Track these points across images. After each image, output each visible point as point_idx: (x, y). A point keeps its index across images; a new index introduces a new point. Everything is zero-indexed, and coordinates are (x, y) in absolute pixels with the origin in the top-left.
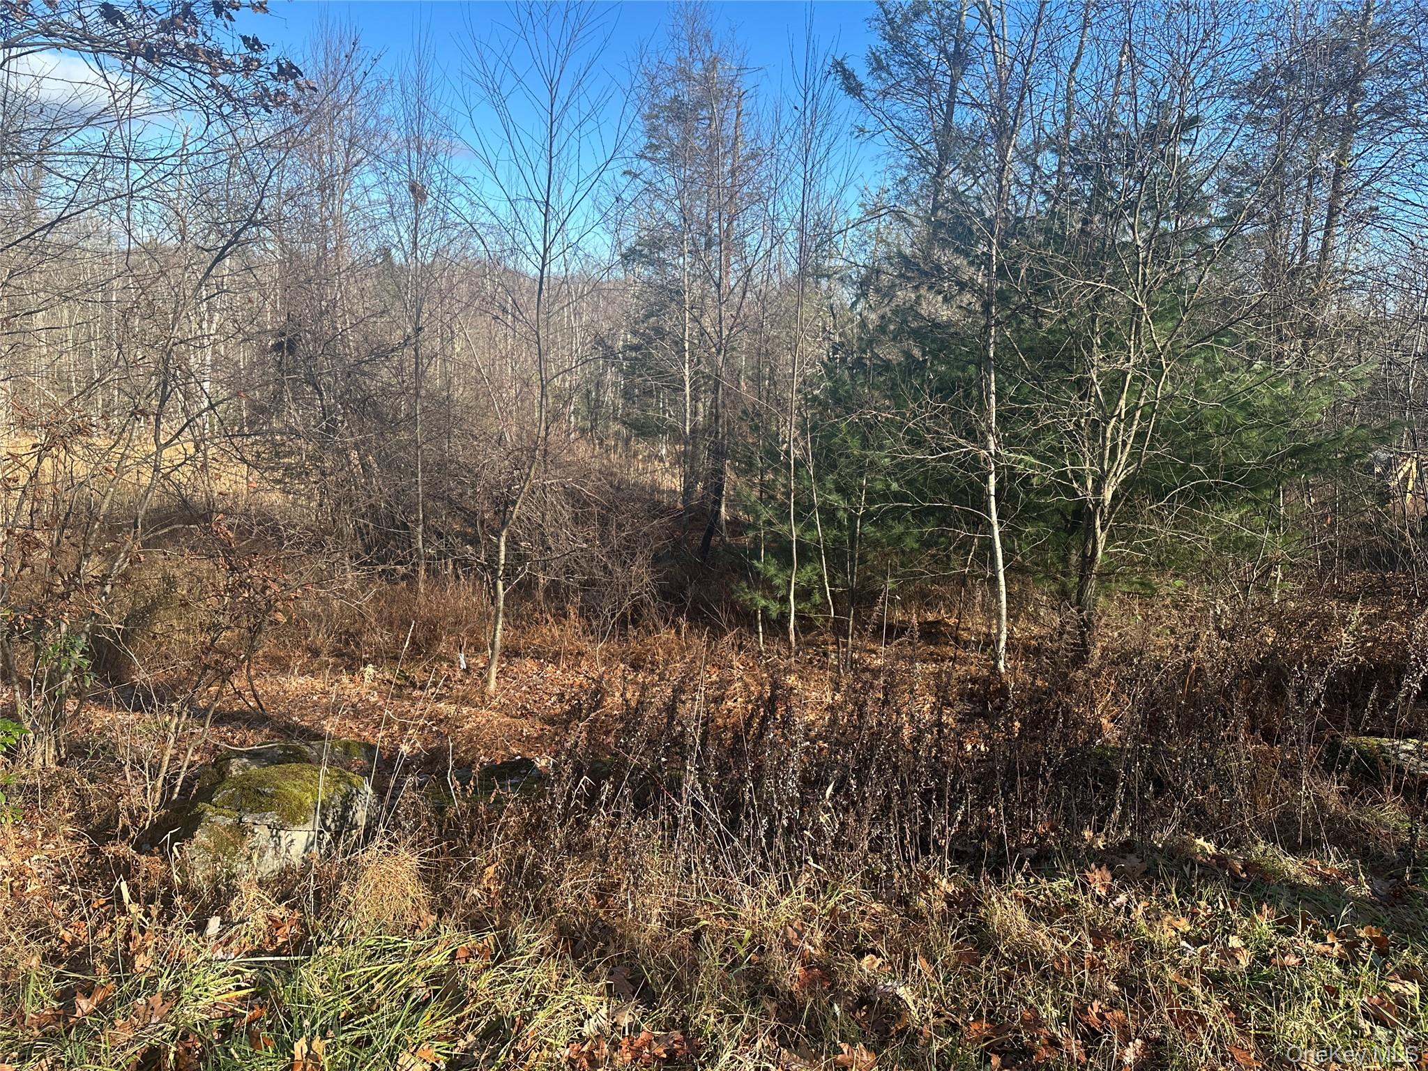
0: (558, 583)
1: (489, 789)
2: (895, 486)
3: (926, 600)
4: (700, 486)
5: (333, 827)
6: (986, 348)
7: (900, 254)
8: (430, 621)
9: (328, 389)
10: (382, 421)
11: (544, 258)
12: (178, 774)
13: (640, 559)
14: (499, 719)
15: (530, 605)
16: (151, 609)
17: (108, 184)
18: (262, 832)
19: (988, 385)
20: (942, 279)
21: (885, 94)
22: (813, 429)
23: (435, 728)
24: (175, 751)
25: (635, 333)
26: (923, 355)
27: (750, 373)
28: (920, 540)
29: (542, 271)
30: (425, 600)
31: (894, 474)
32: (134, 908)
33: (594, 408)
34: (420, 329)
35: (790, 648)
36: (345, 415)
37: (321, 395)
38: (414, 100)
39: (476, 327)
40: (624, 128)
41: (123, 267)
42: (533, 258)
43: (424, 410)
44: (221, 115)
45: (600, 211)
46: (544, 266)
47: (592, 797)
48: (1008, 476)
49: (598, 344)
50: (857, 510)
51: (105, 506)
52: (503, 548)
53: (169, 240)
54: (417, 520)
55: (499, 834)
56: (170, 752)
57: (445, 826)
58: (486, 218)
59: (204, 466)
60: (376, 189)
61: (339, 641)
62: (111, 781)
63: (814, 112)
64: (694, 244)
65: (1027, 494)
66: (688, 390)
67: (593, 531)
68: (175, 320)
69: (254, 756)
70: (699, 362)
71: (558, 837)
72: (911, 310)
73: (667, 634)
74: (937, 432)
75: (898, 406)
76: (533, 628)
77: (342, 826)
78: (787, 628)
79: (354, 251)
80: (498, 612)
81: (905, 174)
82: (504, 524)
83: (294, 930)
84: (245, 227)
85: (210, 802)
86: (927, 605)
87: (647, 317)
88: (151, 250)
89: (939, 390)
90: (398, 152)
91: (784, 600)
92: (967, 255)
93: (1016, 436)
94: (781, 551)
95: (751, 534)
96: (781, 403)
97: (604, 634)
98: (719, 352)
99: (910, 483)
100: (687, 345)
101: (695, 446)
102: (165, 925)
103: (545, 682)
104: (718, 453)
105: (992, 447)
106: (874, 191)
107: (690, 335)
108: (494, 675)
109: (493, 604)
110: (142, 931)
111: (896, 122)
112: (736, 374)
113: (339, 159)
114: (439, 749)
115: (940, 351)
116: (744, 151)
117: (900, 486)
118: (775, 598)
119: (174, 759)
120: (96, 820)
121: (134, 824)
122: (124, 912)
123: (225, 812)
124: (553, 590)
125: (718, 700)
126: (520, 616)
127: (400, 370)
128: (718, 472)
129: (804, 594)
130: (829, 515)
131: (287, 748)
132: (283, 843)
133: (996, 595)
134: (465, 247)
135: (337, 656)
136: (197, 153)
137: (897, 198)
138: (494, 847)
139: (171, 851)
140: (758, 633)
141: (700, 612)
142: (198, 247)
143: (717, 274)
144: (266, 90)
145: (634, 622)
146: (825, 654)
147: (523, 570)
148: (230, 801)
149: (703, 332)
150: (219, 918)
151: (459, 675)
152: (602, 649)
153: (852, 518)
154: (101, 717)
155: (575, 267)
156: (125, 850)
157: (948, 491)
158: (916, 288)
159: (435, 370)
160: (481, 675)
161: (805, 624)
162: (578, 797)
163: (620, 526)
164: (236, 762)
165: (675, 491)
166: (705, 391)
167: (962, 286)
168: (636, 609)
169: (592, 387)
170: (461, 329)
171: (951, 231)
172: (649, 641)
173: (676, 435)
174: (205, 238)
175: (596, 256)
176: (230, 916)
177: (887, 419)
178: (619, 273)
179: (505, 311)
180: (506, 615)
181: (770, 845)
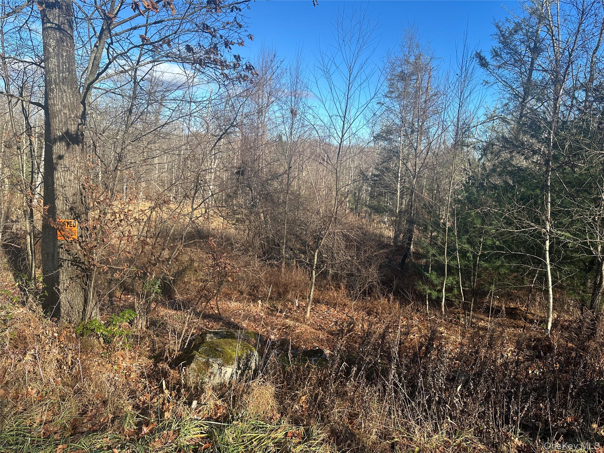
0: (338, 274)
1: (305, 361)
2: (497, 243)
3: (510, 297)
4: (402, 235)
5: (242, 368)
6: (546, 181)
7: (503, 137)
8: (285, 284)
9: (255, 190)
10: (274, 203)
11: (341, 139)
12: (187, 338)
13: (373, 267)
14: (310, 329)
15: (325, 282)
16: (184, 270)
17: (183, 111)
18: (216, 366)
19: (547, 198)
20: (524, 149)
21: (499, 67)
22: (457, 214)
23: (284, 330)
24: (187, 328)
25: (377, 169)
26: (513, 183)
27: (428, 187)
28: (509, 268)
29: (340, 145)
30: (284, 276)
31: (497, 237)
32: (166, 391)
33: (357, 200)
34: (291, 167)
35: (442, 315)
36: (260, 200)
37: (252, 192)
38: (294, 77)
39: (312, 166)
40: (379, 85)
41: (186, 141)
42: (337, 139)
43: (290, 199)
44: (224, 85)
45: (366, 119)
46: (341, 142)
47: (348, 372)
48: (556, 242)
49: (361, 174)
50: (478, 253)
51: (172, 231)
52: (316, 257)
53: (203, 131)
54: (283, 243)
55: (308, 383)
56: (186, 328)
57: (286, 375)
58: (319, 123)
59: (208, 218)
60: (278, 112)
61: (251, 289)
62: (164, 337)
63: (466, 76)
64: (406, 132)
65: (565, 251)
66: (399, 193)
67: (353, 252)
68: (203, 162)
69: (216, 334)
70: (405, 182)
71: (332, 388)
72: (508, 162)
73: (383, 301)
74: (520, 220)
75: (500, 205)
76: (326, 292)
77: (246, 368)
78: (441, 304)
79: (268, 137)
80: (312, 284)
81: (507, 101)
82: (317, 247)
83: (224, 411)
84: (229, 128)
85: (198, 351)
86: (511, 299)
87: (383, 163)
88: (196, 135)
89: (522, 199)
90: (287, 97)
91: (440, 291)
92: (537, 138)
93: (561, 223)
94: (439, 269)
95: (424, 260)
96: (441, 201)
97: (356, 297)
98: (414, 178)
99: (505, 242)
100: (399, 175)
101: (400, 218)
102: (177, 400)
103: (330, 315)
104: (411, 222)
105: (548, 228)
106: (492, 109)
107: (401, 170)
108: (309, 310)
109: (310, 280)
110: (169, 402)
111: (504, 79)
112: (421, 187)
113: (265, 101)
114: (285, 339)
115: (522, 181)
116: (431, 93)
117: (500, 243)
118: (435, 290)
119: (187, 331)
120: (157, 352)
121: (170, 356)
122: (163, 392)
123: (203, 356)
124: (335, 277)
125: (407, 334)
126: (321, 286)
127: (281, 183)
128: (410, 231)
129: (449, 290)
130: (464, 254)
131: (228, 332)
132: (223, 372)
133: (547, 299)
134: (310, 135)
135: (249, 295)
136: (215, 99)
137: (503, 112)
138: (305, 388)
139: (182, 370)
140: (426, 305)
141: (399, 292)
142: (212, 135)
143: (415, 144)
144: (241, 75)
145: (369, 293)
146: (458, 318)
147: (324, 267)
148: (205, 352)
149: (407, 169)
150: (196, 401)
151: (295, 308)
152: (355, 304)
153: (475, 257)
154: (163, 311)
155: (353, 141)
156: (166, 366)
157: (524, 247)
158: (511, 153)
159: (295, 183)
160: (304, 309)
161: (449, 303)
162: (342, 371)
163: (365, 251)
164: (209, 335)
165: (390, 237)
166: (407, 195)
167: (535, 152)
168: (370, 288)
169: (357, 192)
170: (306, 167)
171: (530, 127)
172: (376, 303)
173: (392, 213)
174: (215, 131)
175: (362, 137)
176: (201, 401)
177: (495, 212)
178: (372, 144)
179: (324, 160)
180: (315, 285)
181: (429, 408)
